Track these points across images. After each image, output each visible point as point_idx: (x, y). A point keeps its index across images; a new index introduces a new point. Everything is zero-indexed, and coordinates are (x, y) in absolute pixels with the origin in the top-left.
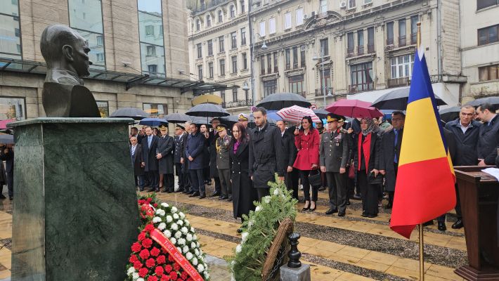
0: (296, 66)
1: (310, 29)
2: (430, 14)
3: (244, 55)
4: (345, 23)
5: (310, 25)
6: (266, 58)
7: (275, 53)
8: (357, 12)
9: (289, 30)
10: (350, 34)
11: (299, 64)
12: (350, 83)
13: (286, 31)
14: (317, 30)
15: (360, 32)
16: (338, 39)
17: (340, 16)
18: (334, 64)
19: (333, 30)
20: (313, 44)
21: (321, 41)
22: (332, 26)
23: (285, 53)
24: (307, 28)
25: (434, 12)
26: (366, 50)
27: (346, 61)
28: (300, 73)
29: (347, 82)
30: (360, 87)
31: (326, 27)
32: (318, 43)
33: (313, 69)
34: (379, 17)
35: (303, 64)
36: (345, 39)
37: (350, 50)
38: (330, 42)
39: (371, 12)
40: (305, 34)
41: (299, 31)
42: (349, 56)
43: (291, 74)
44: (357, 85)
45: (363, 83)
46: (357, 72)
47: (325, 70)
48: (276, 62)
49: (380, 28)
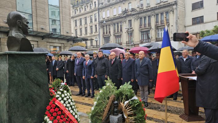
0: (118, 31)
1: (124, 16)
2: (173, 11)
3: (96, 25)
4: (139, 13)
5: (124, 14)
6: (105, 27)
7: (109, 25)
8: (144, 9)
9: (115, 15)
10: (141, 18)
11: (119, 31)
12: (141, 39)
13: (114, 16)
14: (127, 16)
15: (145, 18)
16: (136, 20)
17: (137, 11)
18: (134, 31)
19: (134, 16)
20: (125, 22)
21: (129, 21)
22: (133, 15)
23: (113, 25)
24: (123, 15)
25: (175, 11)
26: (147, 25)
27: (139, 30)
28: (120, 34)
29: (139, 39)
30: (145, 41)
31: (131, 15)
32: (127, 22)
33: (125, 33)
34: (153, 12)
35: (121, 30)
36: (139, 20)
37: (141, 25)
38: (133, 21)
39: (150, 9)
40: (122, 17)
41: (119, 16)
42: (141, 28)
43: (116, 35)
44: (144, 40)
45: (146, 39)
46: (144, 34)
47: (130, 33)
48: (109, 29)
49: (153, 16)
